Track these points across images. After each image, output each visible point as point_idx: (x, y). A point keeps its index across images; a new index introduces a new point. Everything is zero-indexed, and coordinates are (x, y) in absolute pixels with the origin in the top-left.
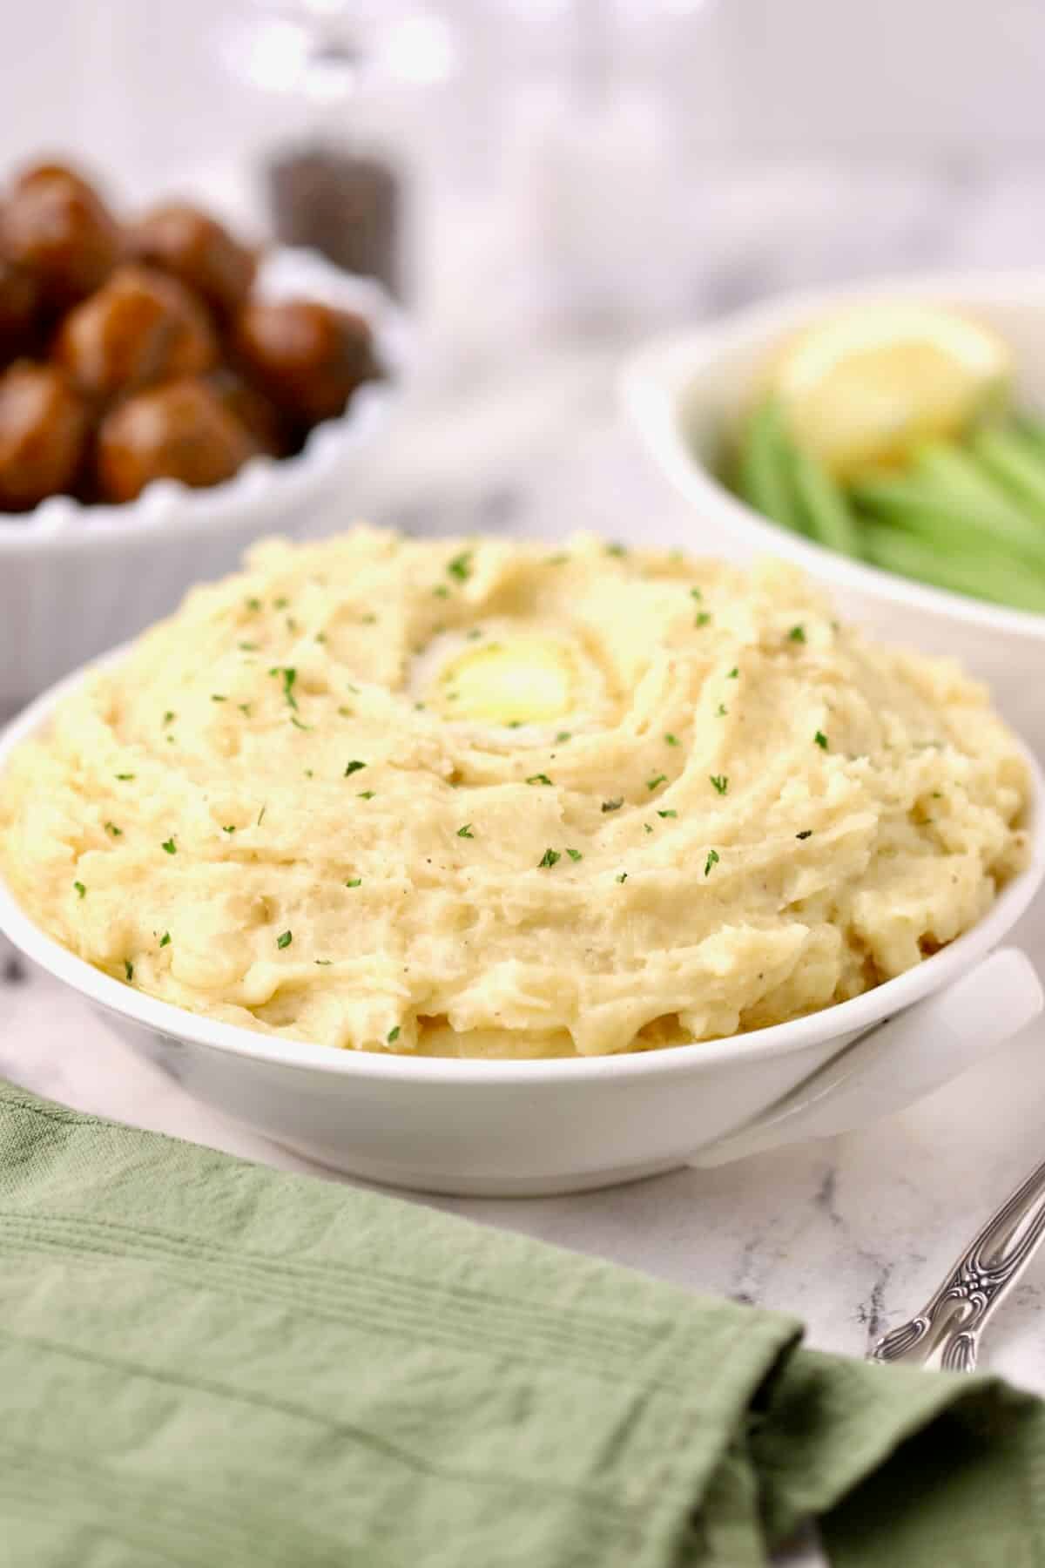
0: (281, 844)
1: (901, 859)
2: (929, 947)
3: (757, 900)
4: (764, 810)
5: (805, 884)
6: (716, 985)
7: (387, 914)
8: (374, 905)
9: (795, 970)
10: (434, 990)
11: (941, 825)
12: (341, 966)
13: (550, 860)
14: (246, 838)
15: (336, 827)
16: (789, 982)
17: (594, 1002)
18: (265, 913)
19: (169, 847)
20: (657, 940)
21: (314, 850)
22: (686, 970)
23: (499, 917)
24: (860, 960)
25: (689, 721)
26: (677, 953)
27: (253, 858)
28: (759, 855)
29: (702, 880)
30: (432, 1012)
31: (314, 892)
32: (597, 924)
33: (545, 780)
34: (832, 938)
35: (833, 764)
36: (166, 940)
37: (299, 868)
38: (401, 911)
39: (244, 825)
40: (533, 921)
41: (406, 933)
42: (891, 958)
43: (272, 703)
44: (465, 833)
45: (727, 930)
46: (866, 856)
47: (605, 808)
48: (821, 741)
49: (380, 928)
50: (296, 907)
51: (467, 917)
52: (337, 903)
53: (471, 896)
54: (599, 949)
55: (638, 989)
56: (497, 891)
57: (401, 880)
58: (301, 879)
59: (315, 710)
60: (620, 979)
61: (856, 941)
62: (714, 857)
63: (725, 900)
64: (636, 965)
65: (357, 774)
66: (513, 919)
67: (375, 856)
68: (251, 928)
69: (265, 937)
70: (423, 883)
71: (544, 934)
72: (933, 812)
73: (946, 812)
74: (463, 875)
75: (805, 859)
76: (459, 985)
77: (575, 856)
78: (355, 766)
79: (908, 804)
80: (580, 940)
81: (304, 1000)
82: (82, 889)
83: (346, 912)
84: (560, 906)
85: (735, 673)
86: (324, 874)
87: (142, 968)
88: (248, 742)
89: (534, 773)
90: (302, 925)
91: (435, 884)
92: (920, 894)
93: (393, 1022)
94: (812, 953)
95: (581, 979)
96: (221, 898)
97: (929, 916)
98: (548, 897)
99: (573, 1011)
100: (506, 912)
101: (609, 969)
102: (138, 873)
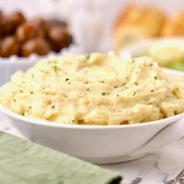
0: (53, 91)
1: (171, 98)
2: (176, 113)
3: (143, 101)
4: (145, 88)
5: (152, 100)
6: (135, 115)
7: (73, 103)
8: (70, 101)
9: (150, 114)
10: (81, 115)
11: (178, 94)
12: (63, 110)
13: (104, 94)
14: (47, 90)
15: (63, 88)
16: (149, 116)
17: (111, 117)
18: (49, 103)
19: (32, 93)
20: (124, 107)
21: (59, 92)
22: (129, 113)
23: (94, 103)
24: (163, 115)
25: (130, 76)
26: (128, 109)
27: (48, 94)
28: (144, 94)
29: (133, 97)
30: (81, 119)
31: (59, 99)
32: (112, 105)
33: (103, 82)
34: (157, 110)
35: (158, 81)
36: (30, 108)
37: (56, 95)
38: (75, 102)
39: (46, 88)
40: (101, 104)
41: (76, 106)
42: (169, 114)
43: (52, 72)
44: (88, 90)
45: (138, 105)
46: (164, 96)
47: (114, 87)
48: (156, 78)
49: (71, 105)
50: (55, 102)
51: (88, 103)
52: (63, 101)
53: (89, 99)
54: (113, 109)
55: (120, 115)
56: (93, 98)
57: (75, 96)
58: (56, 97)
59: (60, 73)
60: (117, 113)
61: (162, 112)
62: (135, 93)
63: (137, 101)
64: (120, 111)
65: (68, 81)
66: (97, 103)
67: (71, 93)
68: (47, 105)
69: (49, 107)
70: (79, 97)
71: (102, 106)
72: (177, 92)
73: (179, 92)
74: (87, 96)
75: (152, 96)
76: (86, 114)
77: (109, 94)
78: (67, 79)
79: (172, 90)
80: (109, 107)
81: (56, 118)
82: (15, 100)
83: (65, 103)
84: (106, 101)
85: (139, 67)
86: (61, 96)
87: (26, 114)
88: (47, 78)
89: (101, 81)
90: (57, 105)
91: (82, 97)
92: (174, 103)
93: (73, 119)
94: (154, 112)
95: (109, 113)
96: (41, 100)
97: (176, 107)
98: (103, 99)
99: (108, 118)
100: (95, 102)
101: (115, 112)
102: (26, 97)
